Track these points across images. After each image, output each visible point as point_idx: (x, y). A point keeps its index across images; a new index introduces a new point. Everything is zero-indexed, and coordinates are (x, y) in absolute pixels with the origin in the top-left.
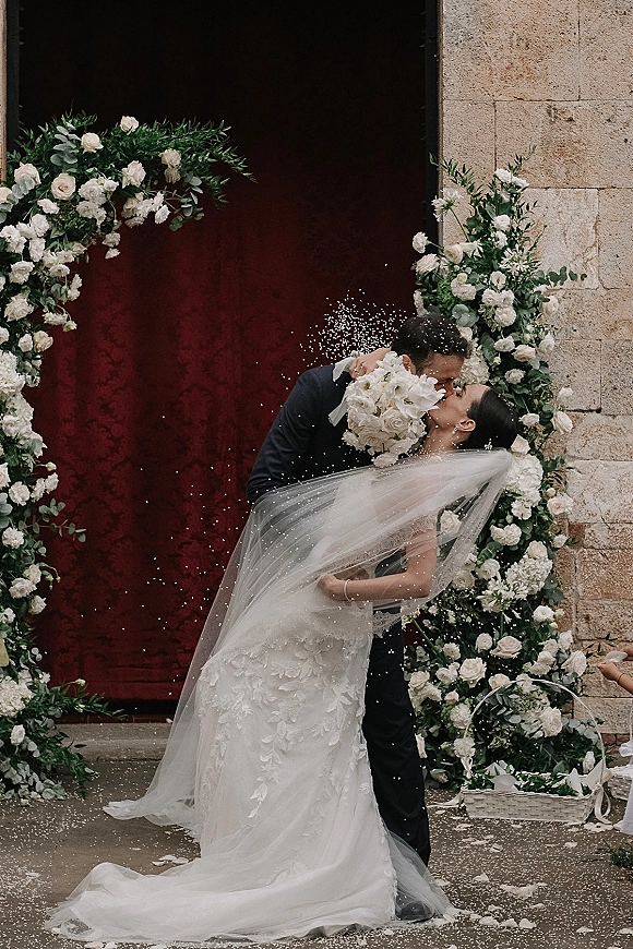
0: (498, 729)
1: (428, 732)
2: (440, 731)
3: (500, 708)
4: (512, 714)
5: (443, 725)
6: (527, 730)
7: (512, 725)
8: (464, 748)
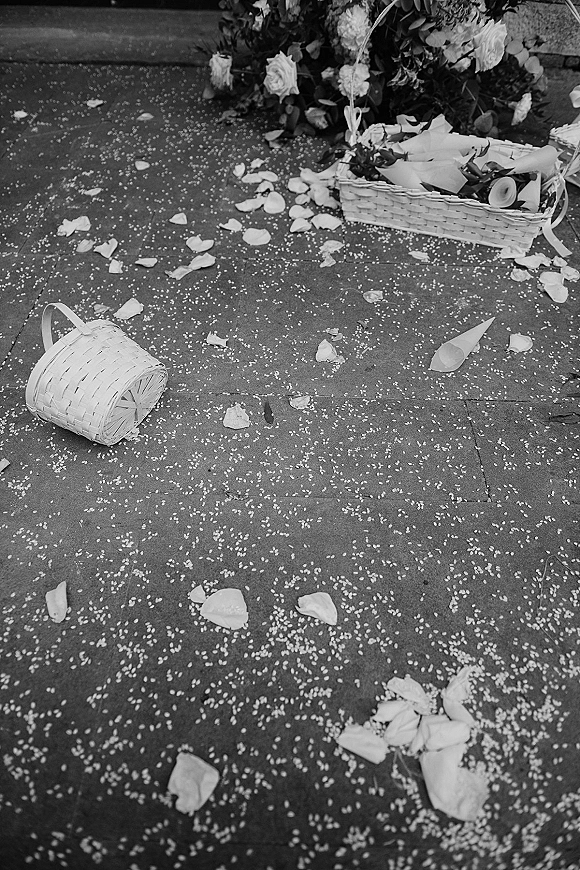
0: (406, 55)
1: (304, 52)
2: (322, 50)
3: (415, 17)
4: (431, 30)
5: (327, 43)
6: (450, 56)
7: (430, 49)
8: (355, 79)
